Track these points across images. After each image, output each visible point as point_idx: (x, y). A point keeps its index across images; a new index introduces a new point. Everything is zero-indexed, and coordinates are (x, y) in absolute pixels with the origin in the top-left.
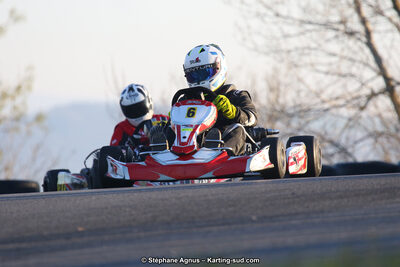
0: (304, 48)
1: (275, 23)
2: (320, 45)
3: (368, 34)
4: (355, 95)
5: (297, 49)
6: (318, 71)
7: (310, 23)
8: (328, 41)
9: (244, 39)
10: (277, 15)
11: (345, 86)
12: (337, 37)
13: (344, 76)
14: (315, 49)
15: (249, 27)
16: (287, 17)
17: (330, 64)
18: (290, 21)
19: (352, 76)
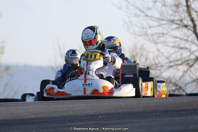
0: (160, 34)
1: (145, 20)
2: (169, 32)
3: (195, 26)
4: (187, 59)
5: (156, 34)
6: (168, 46)
7: (164, 20)
8: (173, 29)
9: (128, 28)
10: (146, 16)
11: (181, 54)
12: (178, 28)
13: (182, 48)
14: (166, 34)
15: (131, 22)
16: (151, 17)
17: (175, 42)
18: (153, 19)
19: (186, 48)
